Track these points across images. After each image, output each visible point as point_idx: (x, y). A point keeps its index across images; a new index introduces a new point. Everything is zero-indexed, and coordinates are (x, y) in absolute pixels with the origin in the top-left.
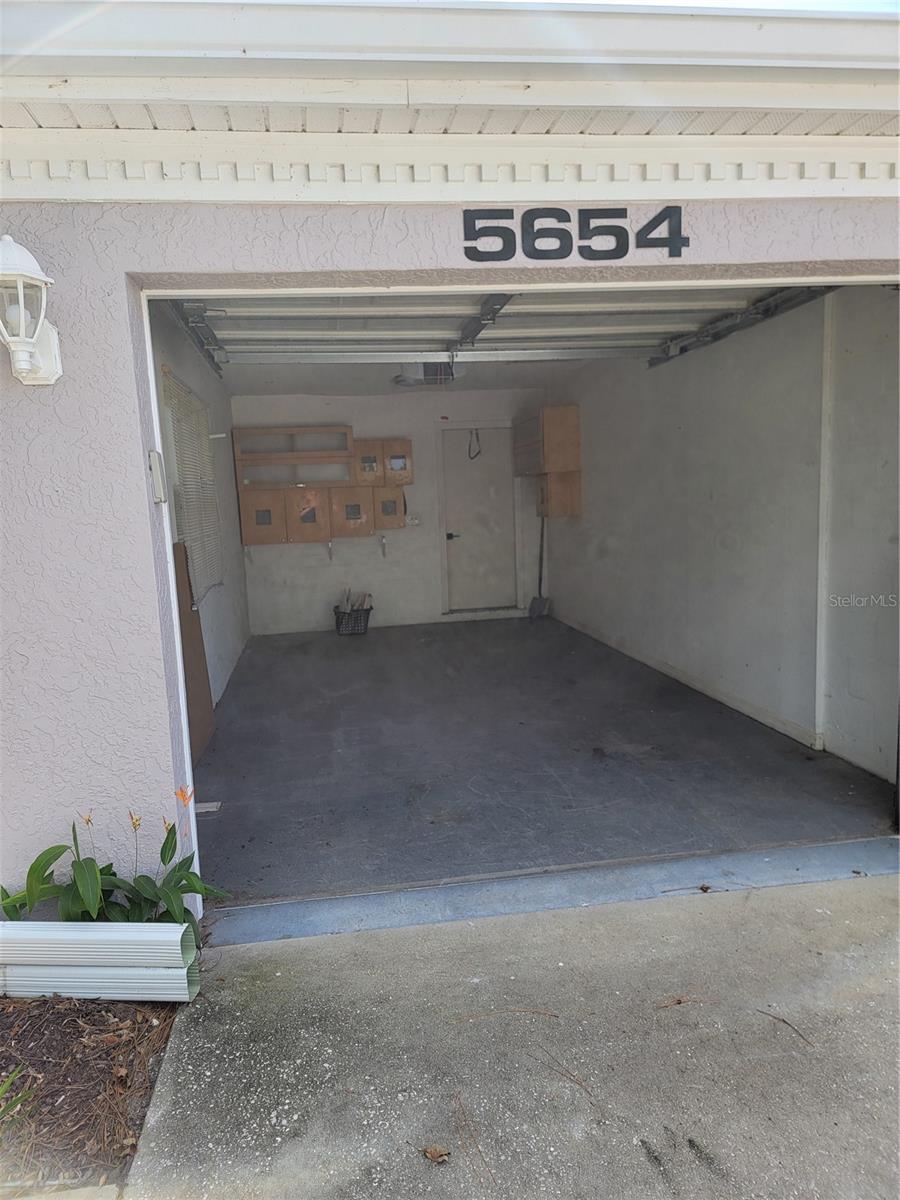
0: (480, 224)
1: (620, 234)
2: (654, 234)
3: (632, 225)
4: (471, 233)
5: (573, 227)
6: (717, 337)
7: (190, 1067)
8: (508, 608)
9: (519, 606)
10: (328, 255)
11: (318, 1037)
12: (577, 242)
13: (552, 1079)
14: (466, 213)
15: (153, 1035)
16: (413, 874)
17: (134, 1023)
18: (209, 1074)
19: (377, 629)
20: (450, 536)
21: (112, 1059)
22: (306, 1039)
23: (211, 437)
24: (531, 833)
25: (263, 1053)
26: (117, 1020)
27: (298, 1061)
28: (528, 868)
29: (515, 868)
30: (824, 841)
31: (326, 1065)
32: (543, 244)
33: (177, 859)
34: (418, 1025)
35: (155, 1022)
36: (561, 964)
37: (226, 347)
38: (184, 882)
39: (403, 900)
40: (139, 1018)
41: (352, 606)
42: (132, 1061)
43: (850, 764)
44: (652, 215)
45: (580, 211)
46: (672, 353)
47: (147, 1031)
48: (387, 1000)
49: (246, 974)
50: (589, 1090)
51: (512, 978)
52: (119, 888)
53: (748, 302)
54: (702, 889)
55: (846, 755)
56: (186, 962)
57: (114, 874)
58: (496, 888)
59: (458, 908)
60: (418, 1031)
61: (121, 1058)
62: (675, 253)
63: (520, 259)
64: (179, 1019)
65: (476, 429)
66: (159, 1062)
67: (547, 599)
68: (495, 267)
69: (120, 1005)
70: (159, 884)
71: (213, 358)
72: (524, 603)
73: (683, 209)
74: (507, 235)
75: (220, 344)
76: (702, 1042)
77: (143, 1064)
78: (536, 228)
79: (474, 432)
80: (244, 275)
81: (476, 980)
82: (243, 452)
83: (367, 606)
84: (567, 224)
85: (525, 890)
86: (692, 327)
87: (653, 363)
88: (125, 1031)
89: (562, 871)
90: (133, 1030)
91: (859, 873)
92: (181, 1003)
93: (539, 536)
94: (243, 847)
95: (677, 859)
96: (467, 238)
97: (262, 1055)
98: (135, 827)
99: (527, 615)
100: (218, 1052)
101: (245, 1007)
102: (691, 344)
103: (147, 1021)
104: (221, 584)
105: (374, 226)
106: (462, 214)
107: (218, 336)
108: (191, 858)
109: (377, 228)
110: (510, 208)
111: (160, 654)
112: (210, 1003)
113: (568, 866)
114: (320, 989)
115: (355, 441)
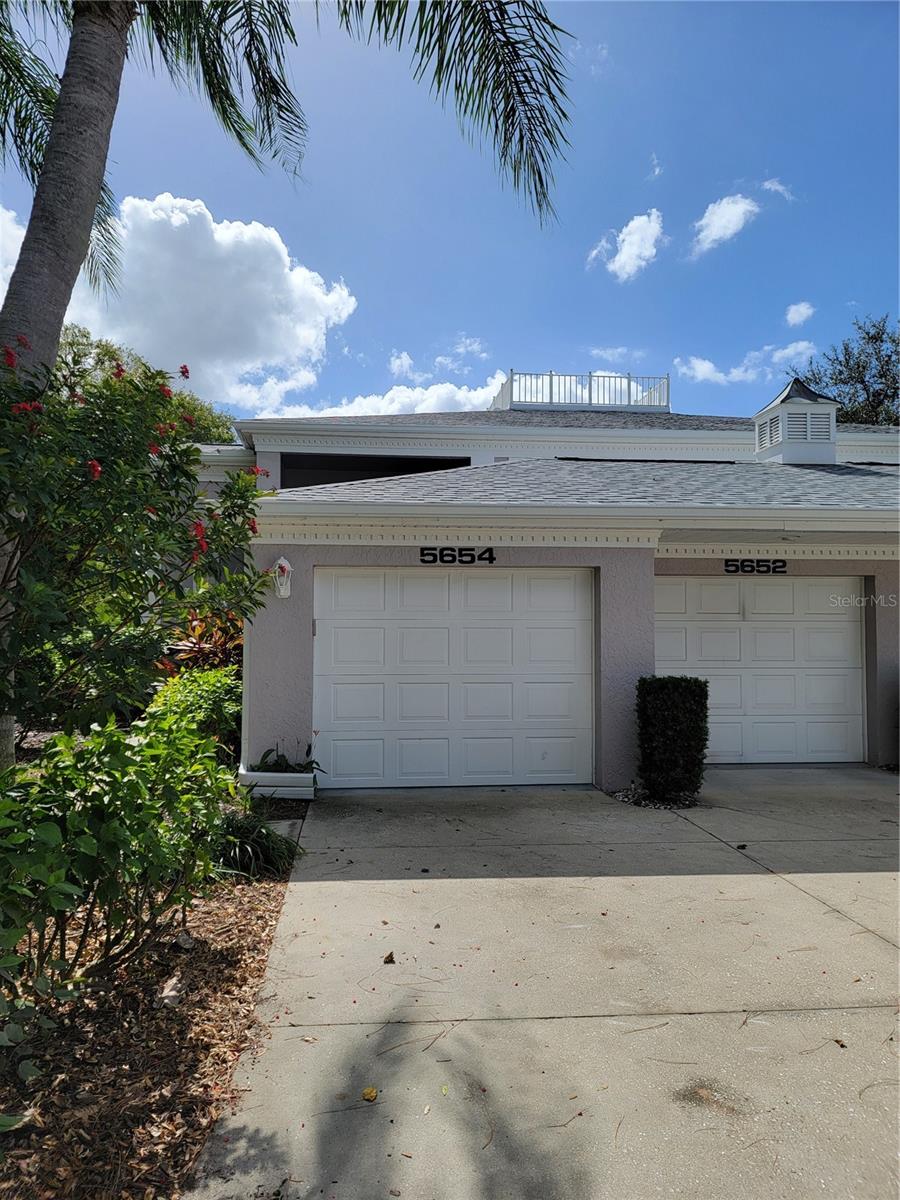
0: (426, 552)
1: (473, 556)
2: (484, 556)
12: (458, 558)
14: (421, 548)
32: (446, 558)
44: (483, 550)
45: (459, 549)
62: (491, 562)
63: (439, 563)
73: (494, 549)
74: (435, 556)
78: (444, 554)
84: (455, 553)
96: (422, 556)
110: (436, 547)
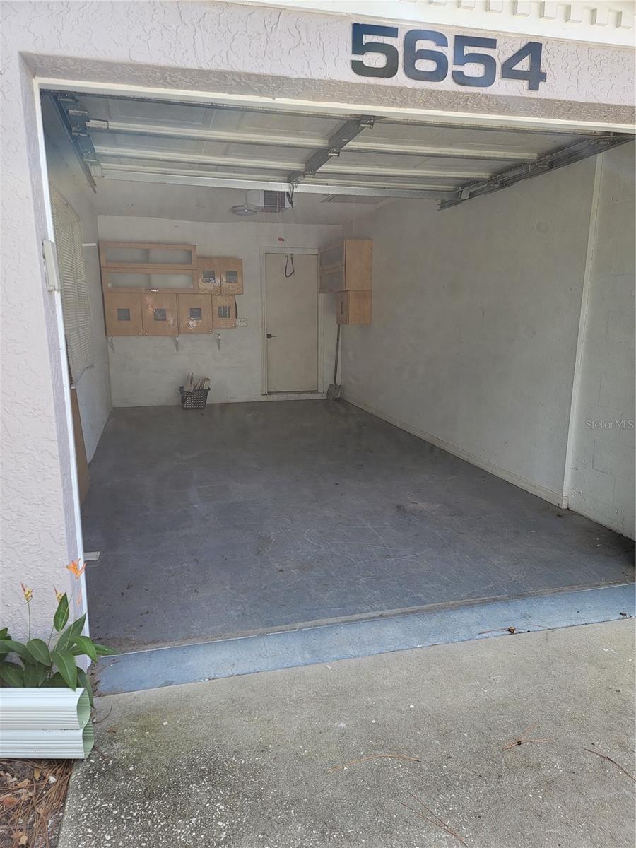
0: (367, 39)
1: (488, 62)
2: (518, 67)
3: (500, 55)
4: (358, 47)
5: (449, 52)
6: (504, 184)
7: (90, 831)
8: (311, 392)
9: (319, 391)
10: (224, 54)
11: (209, 791)
12: (451, 67)
13: (429, 830)
14: (355, 26)
15: (52, 794)
16: (271, 619)
17: (32, 783)
18: (108, 838)
19: (212, 405)
20: (269, 336)
21: (12, 822)
22: (197, 794)
23: (84, 245)
24: (363, 580)
25: (159, 812)
26: (15, 779)
27: (194, 820)
28: (365, 612)
29: (355, 613)
30: (591, 586)
31: (220, 823)
32: (422, 65)
33: (71, 622)
34: (299, 775)
35: (52, 779)
36: (412, 706)
37: (102, 164)
38: (75, 645)
39: (267, 644)
40: (37, 776)
41: (195, 387)
42: (32, 823)
43: (590, 520)
44: (517, 48)
45: (456, 36)
46: (463, 197)
47: (46, 789)
48: (267, 748)
49: (134, 724)
50: (464, 840)
51: (374, 721)
52: (12, 651)
53: (538, 155)
54: (509, 630)
55: (586, 513)
56: (81, 723)
57: (9, 638)
58: (344, 633)
59: (314, 652)
60: (300, 781)
61: (21, 821)
62: (534, 87)
63: (400, 79)
64: (76, 775)
65: (292, 254)
66: (59, 823)
67: (340, 386)
68: (378, 83)
69: (17, 764)
70: (51, 649)
71: (90, 172)
72: (323, 389)
73: (543, 46)
74: (390, 52)
75: (99, 158)
76: (548, 784)
77: (43, 825)
78: (417, 49)
79: (290, 256)
80: (139, 67)
81: (343, 725)
82: (107, 261)
83: (205, 388)
84: (444, 48)
85: (366, 632)
86: (485, 175)
87: (443, 205)
88: (24, 790)
89: (394, 615)
90: (31, 789)
91: (625, 615)
92: (75, 760)
93: (336, 339)
94: (123, 594)
95: (483, 604)
96: (354, 52)
97: (159, 814)
98: (28, 598)
99: (326, 398)
100: (115, 812)
101: (137, 761)
102: (477, 191)
103: (44, 778)
104: (92, 366)
105: (269, 31)
106: (351, 26)
107: (96, 151)
108: (83, 620)
109: (271, 31)
110: (395, 26)
111: (54, 435)
112: (104, 757)
113: (399, 610)
114: (205, 738)
115: (198, 257)
